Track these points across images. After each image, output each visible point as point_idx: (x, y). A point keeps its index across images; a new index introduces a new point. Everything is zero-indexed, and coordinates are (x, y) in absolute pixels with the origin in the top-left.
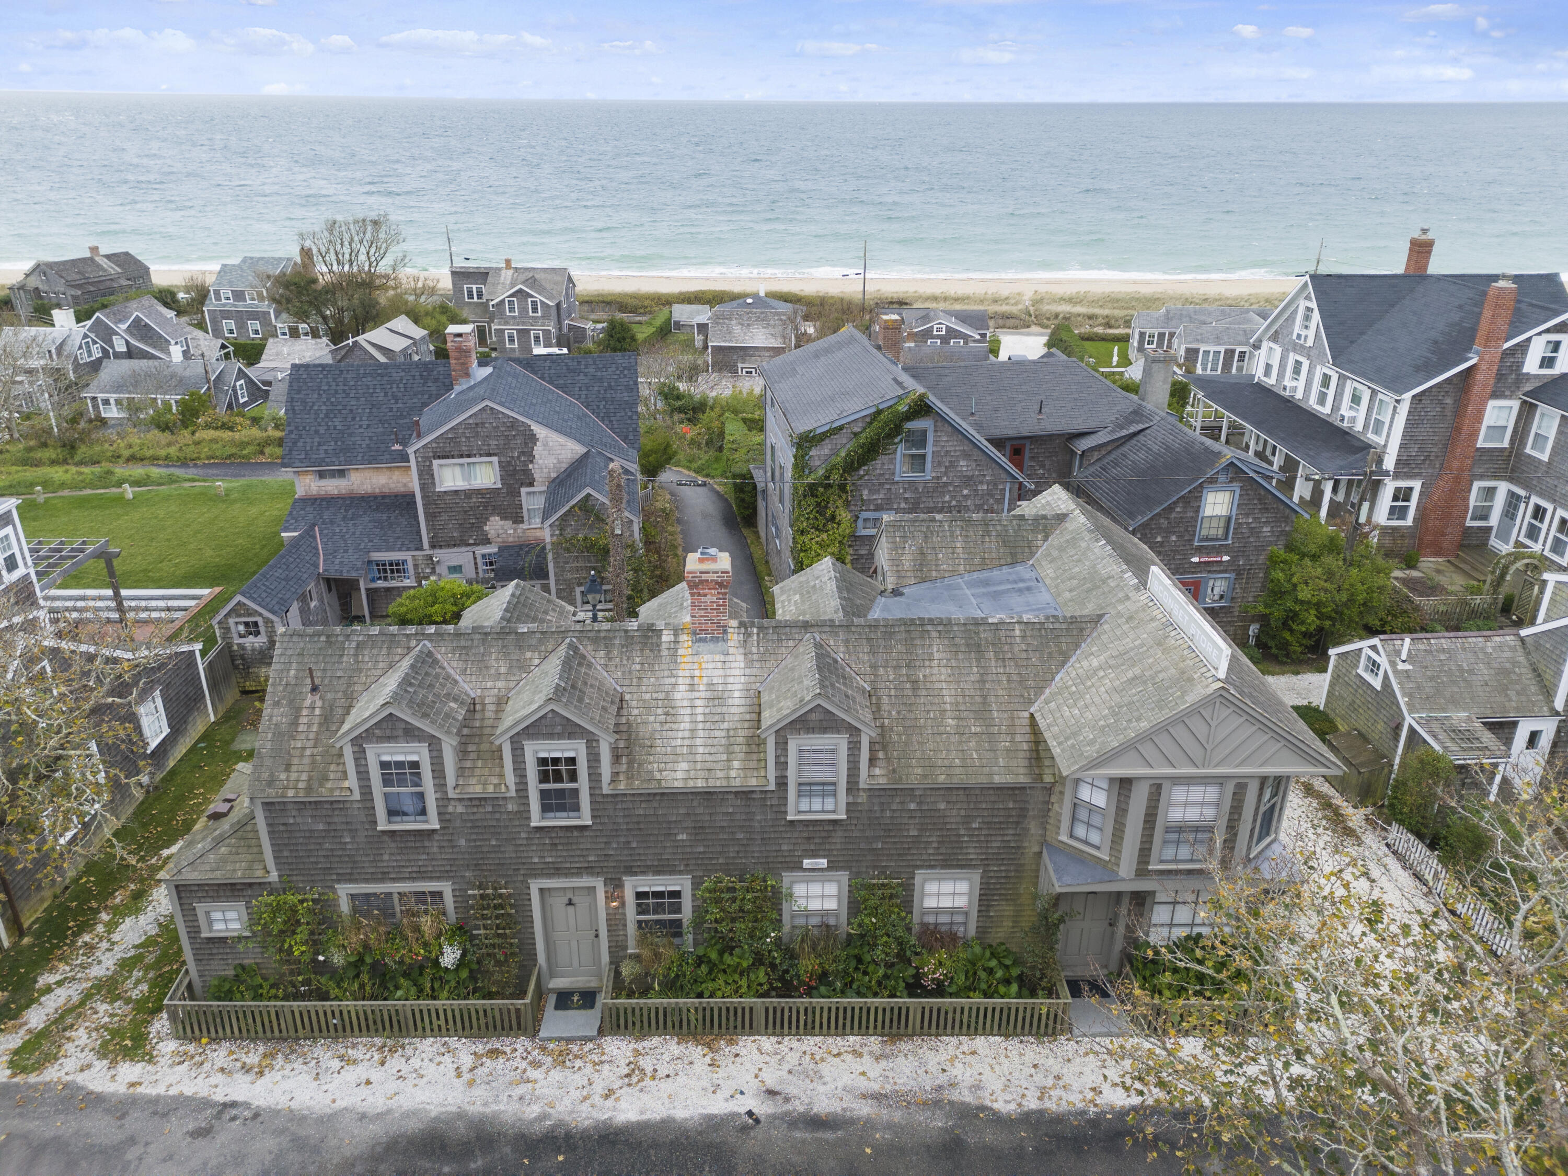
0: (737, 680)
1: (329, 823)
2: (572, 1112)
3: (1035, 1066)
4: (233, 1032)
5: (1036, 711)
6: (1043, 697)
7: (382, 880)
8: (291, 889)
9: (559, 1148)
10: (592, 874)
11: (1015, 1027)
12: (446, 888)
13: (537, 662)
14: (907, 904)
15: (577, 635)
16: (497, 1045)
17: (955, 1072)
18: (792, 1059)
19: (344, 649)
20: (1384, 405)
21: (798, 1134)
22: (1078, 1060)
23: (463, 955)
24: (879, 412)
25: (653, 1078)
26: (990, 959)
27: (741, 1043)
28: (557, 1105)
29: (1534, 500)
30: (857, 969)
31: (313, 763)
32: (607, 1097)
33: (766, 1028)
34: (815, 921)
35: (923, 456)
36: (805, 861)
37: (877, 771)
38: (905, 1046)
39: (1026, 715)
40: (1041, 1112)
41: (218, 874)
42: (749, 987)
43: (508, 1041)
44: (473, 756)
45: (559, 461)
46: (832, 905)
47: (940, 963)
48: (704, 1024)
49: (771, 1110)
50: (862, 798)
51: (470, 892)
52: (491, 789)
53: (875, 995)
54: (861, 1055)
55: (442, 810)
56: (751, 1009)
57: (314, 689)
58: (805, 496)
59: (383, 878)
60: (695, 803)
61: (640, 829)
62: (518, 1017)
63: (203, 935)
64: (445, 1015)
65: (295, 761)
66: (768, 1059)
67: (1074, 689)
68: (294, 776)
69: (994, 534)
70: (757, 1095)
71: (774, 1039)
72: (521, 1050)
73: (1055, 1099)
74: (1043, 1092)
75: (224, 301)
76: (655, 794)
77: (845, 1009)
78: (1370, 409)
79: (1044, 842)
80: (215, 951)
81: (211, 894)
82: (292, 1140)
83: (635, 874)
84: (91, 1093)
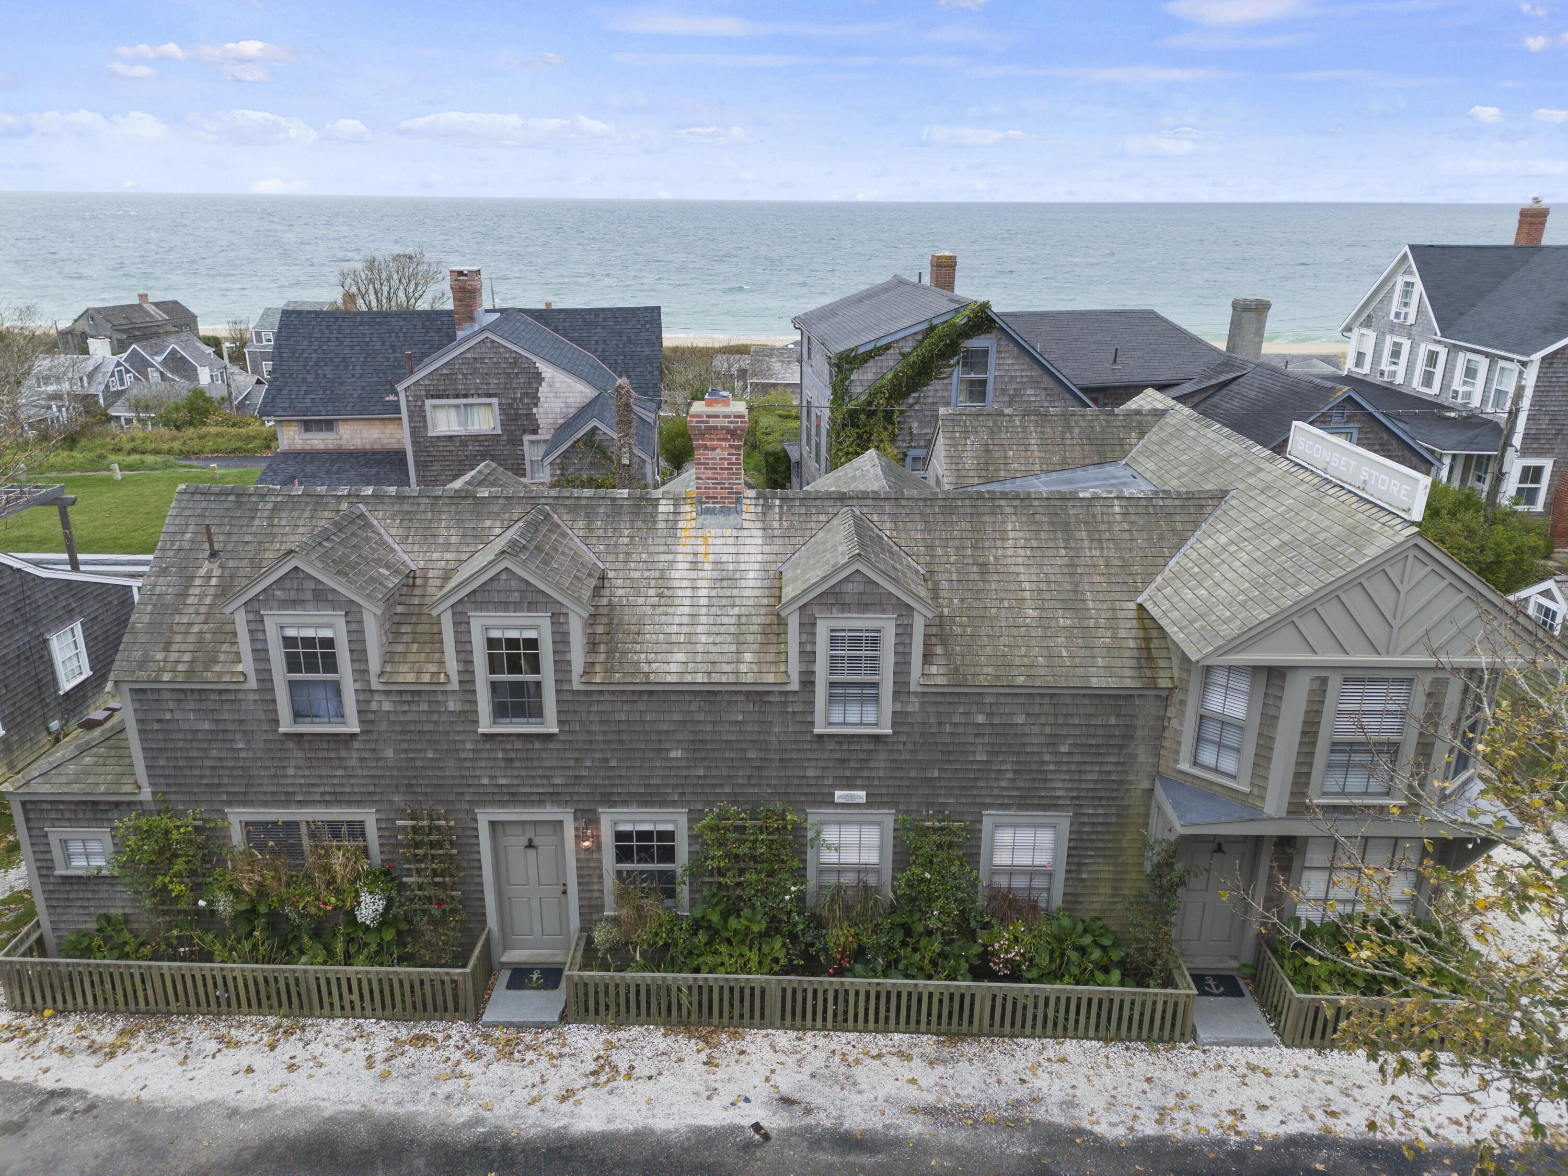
0: (753, 558)
1: (217, 721)
2: (515, 1117)
3: (1149, 1080)
4: (85, 1003)
5: (1146, 600)
6: (1153, 586)
7: (286, 803)
8: (167, 811)
9: (491, 1163)
10: (558, 803)
11: (1119, 1028)
12: (369, 817)
13: (498, 531)
14: (972, 857)
15: (551, 501)
16: (426, 1031)
17: (1038, 1083)
18: (817, 1060)
19: (257, 510)
20: (1506, 373)
21: (822, 1157)
22: (1207, 1074)
23: (387, 908)
24: (932, 328)
25: (629, 1077)
26: (1082, 936)
27: (748, 1038)
28: (496, 1107)
30: (904, 944)
31: (201, 641)
32: (564, 1099)
33: (783, 1018)
34: (849, 878)
35: (984, 383)
36: (838, 793)
37: (934, 669)
38: (969, 1048)
39: (1132, 605)
40: (1161, 1140)
41: (75, 788)
42: (760, 963)
43: (441, 1026)
44: (406, 638)
45: (567, 406)
46: (871, 857)
47: (1016, 939)
48: (700, 1011)
49: (785, 1124)
50: (914, 706)
51: (399, 823)
52: (426, 678)
53: (930, 977)
54: (909, 1058)
55: (364, 707)
56: (763, 991)
57: (213, 554)
58: (844, 426)
59: (286, 799)
60: (694, 707)
61: (621, 741)
62: (455, 990)
63: (57, 873)
64: (360, 989)
65: (178, 638)
66: (783, 1058)
67: (1196, 569)
68: (173, 656)
69: (1077, 430)
70: (767, 1104)
71: (792, 1034)
72: (456, 1036)
73: (1179, 1123)
74: (1162, 1114)
75: (265, 343)
76: (641, 693)
77: (889, 993)
78: (1488, 381)
79: (1157, 775)
80: (73, 895)
81: (67, 815)
82: (131, 1141)
83: (614, 804)
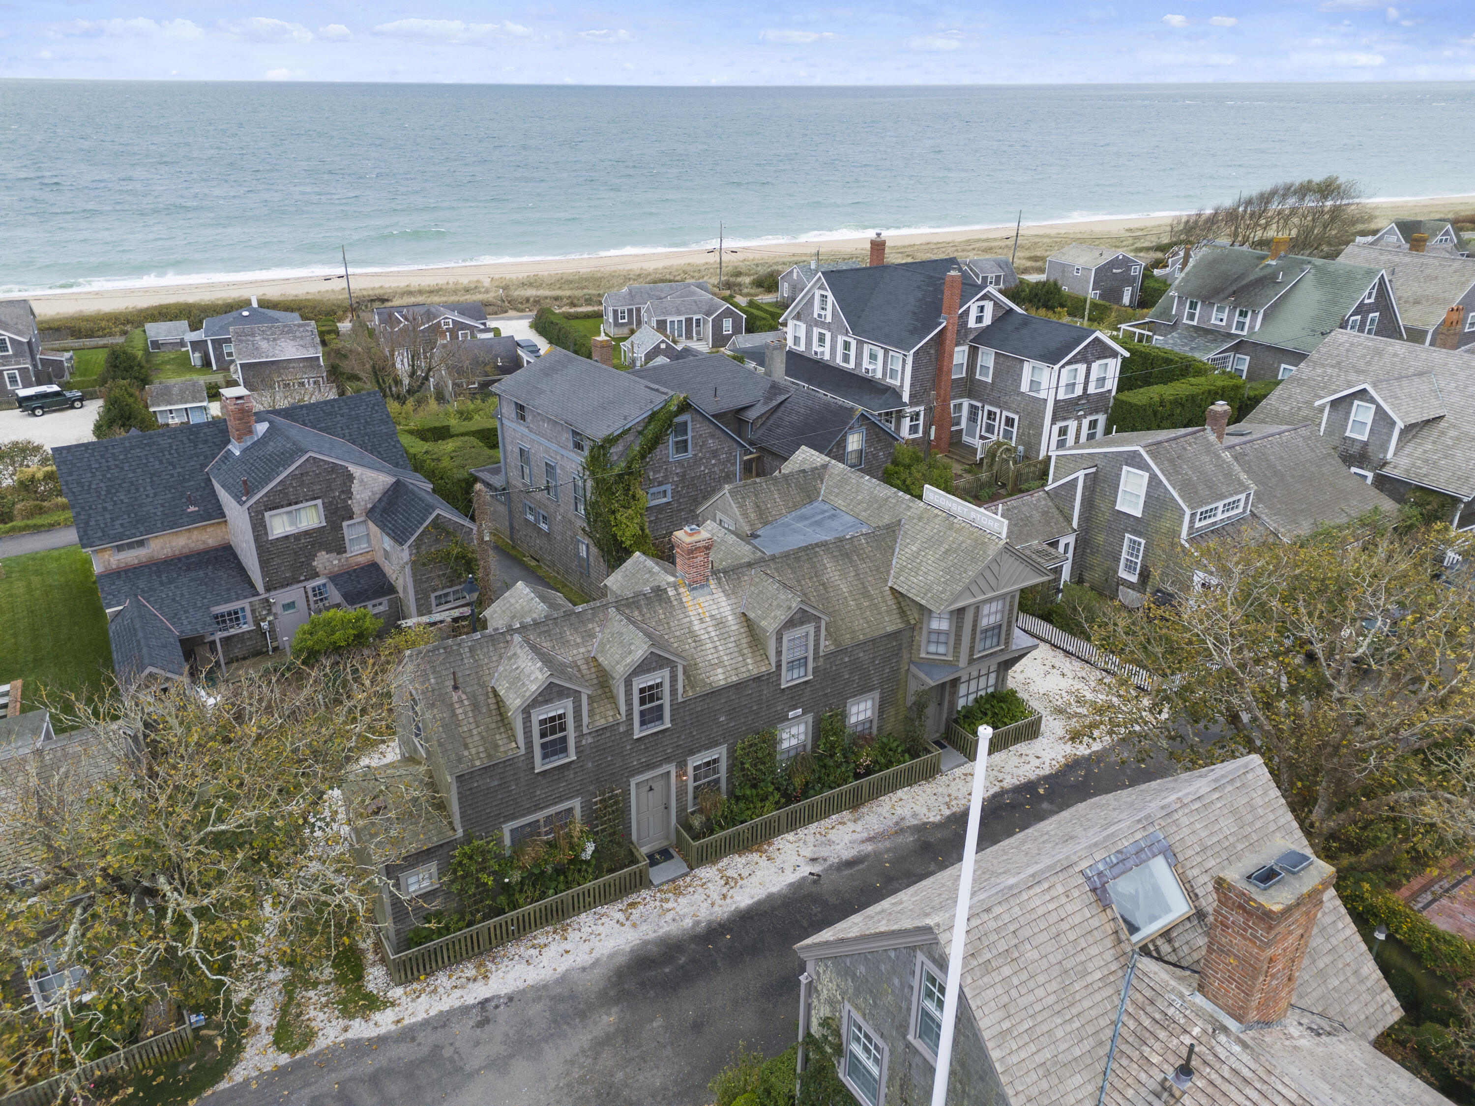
0: (726, 609)
1: (502, 778)
2: (712, 914)
3: (935, 794)
4: (443, 963)
5: (892, 584)
6: (891, 576)
7: (534, 811)
8: (471, 839)
9: (722, 933)
10: (669, 762)
12: (576, 803)
13: (598, 629)
14: (844, 723)
16: (630, 901)
17: (898, 812)
18: (810, 839)
19: (461, 654)
20: (895, 359)
21: (846, 872)
22: (952, 784)
23: (595, 848)
24: (654, 414)
25: (743, 878)
27: (776, 842)
28: (699, 914)
29: (987, 408)
31: (482, 738)
32: (724, 898)
33: (787, 828)
34: (792, 753)
35: (686, 441)
36: (790, 714)
37: (829, 643)
38: (864, 810)
39: (887, 587)
40: (954, 814)
41: (417, 845)
42: (774, 806)
43: (635, 896)
45: (374, 494)
46: (802, 739)
47: (867, 754)
49: (821, 868)
50: (820, 662)
51: (593, 801)
52: (610, 719)
53: (839, 785)
54: (845, 823)
55: (578, 745)
57: (456, 688)
59: (535, 809)
60: (730, 694)
61: (698, 721)
62: (641, 876)
65: (469, 740)
66: (797, 844)
67: (909, 566)
70: (807, 864)
71: (792, 833)
72: (647, 897)
76: (709, 694)
77: (830, 799)
78: (885, 363)
79: (911, 662)
81: (412, 863)
82: (551, 1000)
83: (694, 754)
84: (369, 1040)
